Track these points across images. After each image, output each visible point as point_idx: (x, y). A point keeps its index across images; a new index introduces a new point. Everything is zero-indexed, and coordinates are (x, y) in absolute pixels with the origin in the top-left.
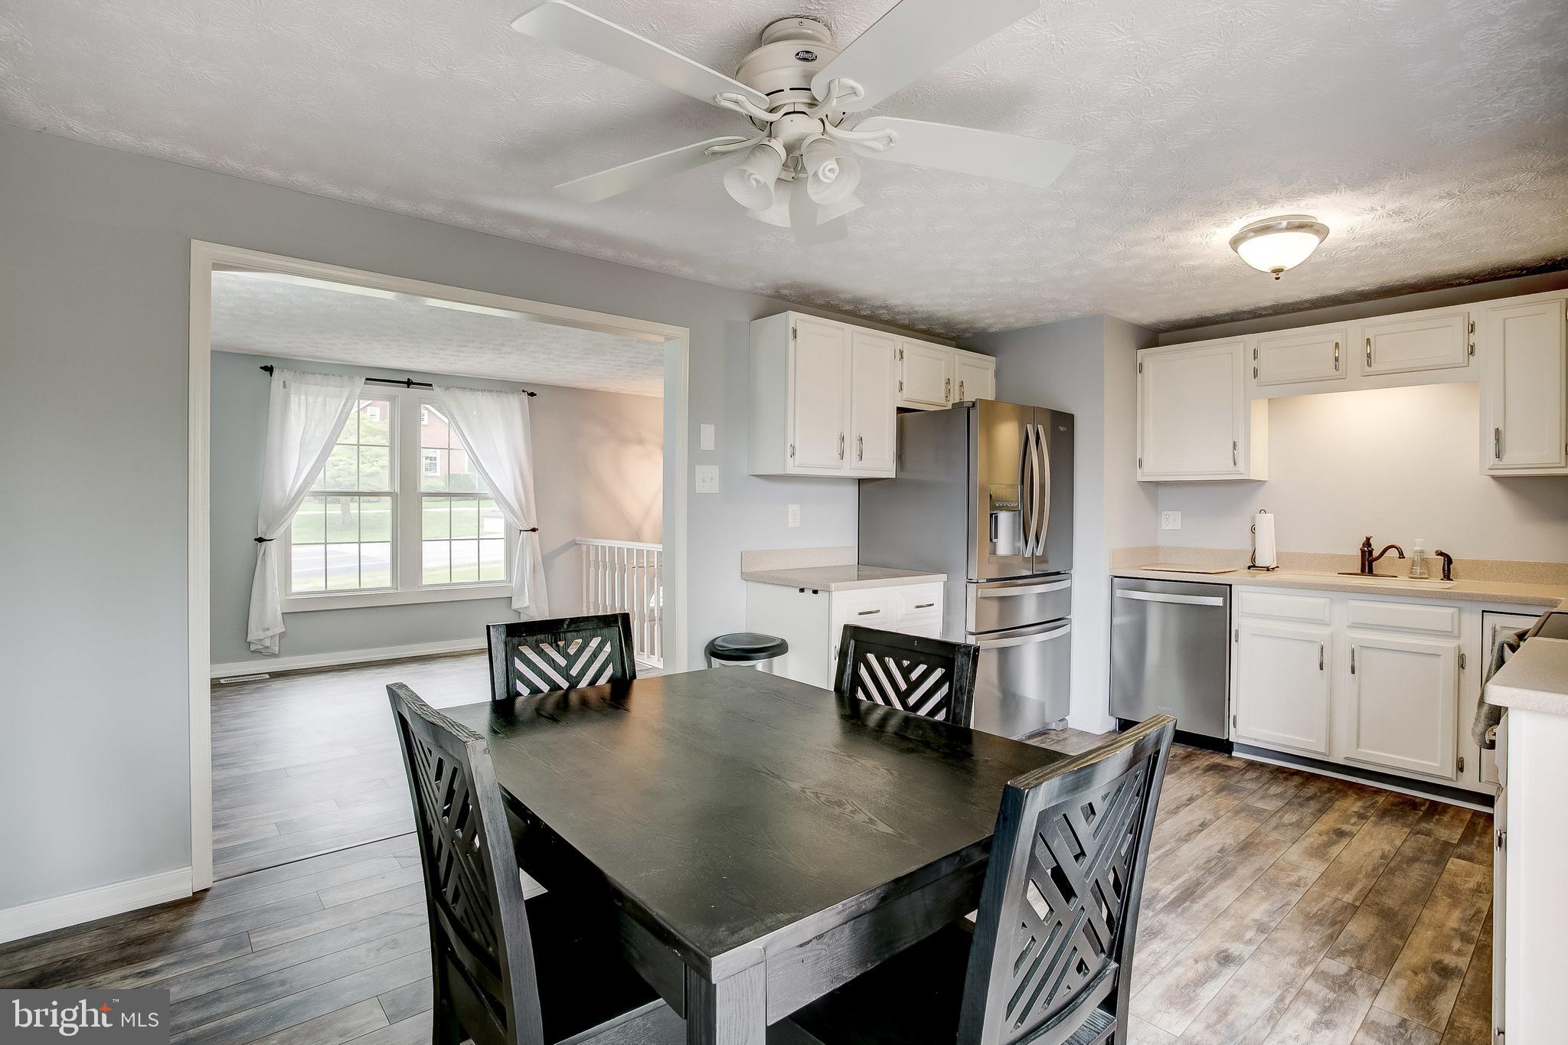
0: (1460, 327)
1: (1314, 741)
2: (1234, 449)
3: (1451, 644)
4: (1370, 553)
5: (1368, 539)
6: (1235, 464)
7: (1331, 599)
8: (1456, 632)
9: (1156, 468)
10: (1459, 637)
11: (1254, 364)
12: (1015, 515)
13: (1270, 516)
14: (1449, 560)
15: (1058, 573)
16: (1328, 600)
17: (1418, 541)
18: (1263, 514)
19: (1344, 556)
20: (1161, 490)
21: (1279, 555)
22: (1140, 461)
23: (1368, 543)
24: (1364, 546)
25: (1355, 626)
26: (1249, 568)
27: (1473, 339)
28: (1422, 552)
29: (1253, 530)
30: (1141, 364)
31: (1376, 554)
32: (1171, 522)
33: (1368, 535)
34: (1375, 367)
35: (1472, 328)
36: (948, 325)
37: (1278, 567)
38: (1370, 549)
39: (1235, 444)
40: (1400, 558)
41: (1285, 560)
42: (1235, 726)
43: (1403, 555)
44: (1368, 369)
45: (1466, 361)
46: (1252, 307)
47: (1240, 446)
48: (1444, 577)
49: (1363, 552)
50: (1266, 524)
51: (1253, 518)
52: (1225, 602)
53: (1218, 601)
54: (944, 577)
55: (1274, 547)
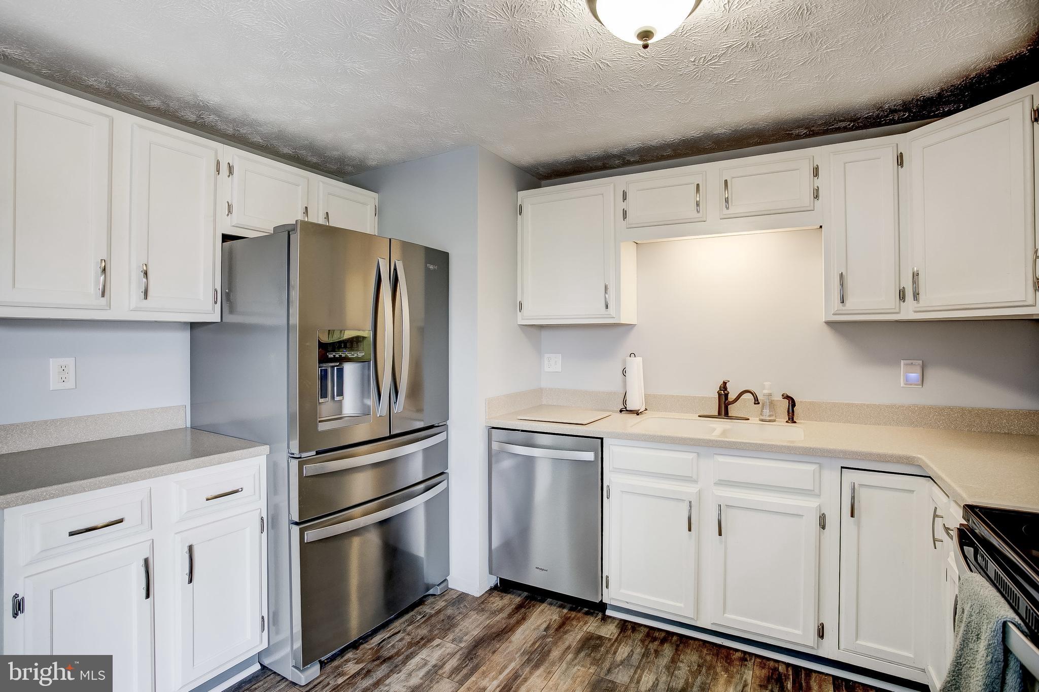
0: (808, 171)
1: (682, 605)
2: (606, 293)
3: (812, 504)
4: (726, 395)
5: (725, 383)
6: (607, 307)
7: (698, 453)
8: (817, 491)
9: (534, 313)
10: (819, 496)
11: (623, 205)
12: (363, 368)
13: (638, 360)
14: (792, 403)
15: (432, 427)
16: (696, 454)
17: (767, 384)
18: (633, 358)
19: (703, 398)
20: (545, 334)
21: (647, 398)
22: (521, 304)
23: (724, 386)
24: (720, 390)
25: (721, 483)
26: (621, 411)
27: (818, 182)
28: (770, 395)
29: (624, 372)
30: (521, 207)
31: (732, 397)
32: (553, 363)
33: (725, 379)
34: (733, 210)
35: (816, 172)
36: (312, 148)
37: (646, 410)
38: (726, 392)
39: (606, 288)
40: (755, 404)
41: (653, 402)
42: (607, 587)
43: (758, 401)
44: (725, 211)
45: (812, 204)
46: (621, 149)
47: (611, 290)
48: (789, 419)
49: (720, 395)
50: (636, 366)
51: (624, 362)
52: (596, 456)
53: (589, 456)
54: (266, 449)
55: (643, 391)
